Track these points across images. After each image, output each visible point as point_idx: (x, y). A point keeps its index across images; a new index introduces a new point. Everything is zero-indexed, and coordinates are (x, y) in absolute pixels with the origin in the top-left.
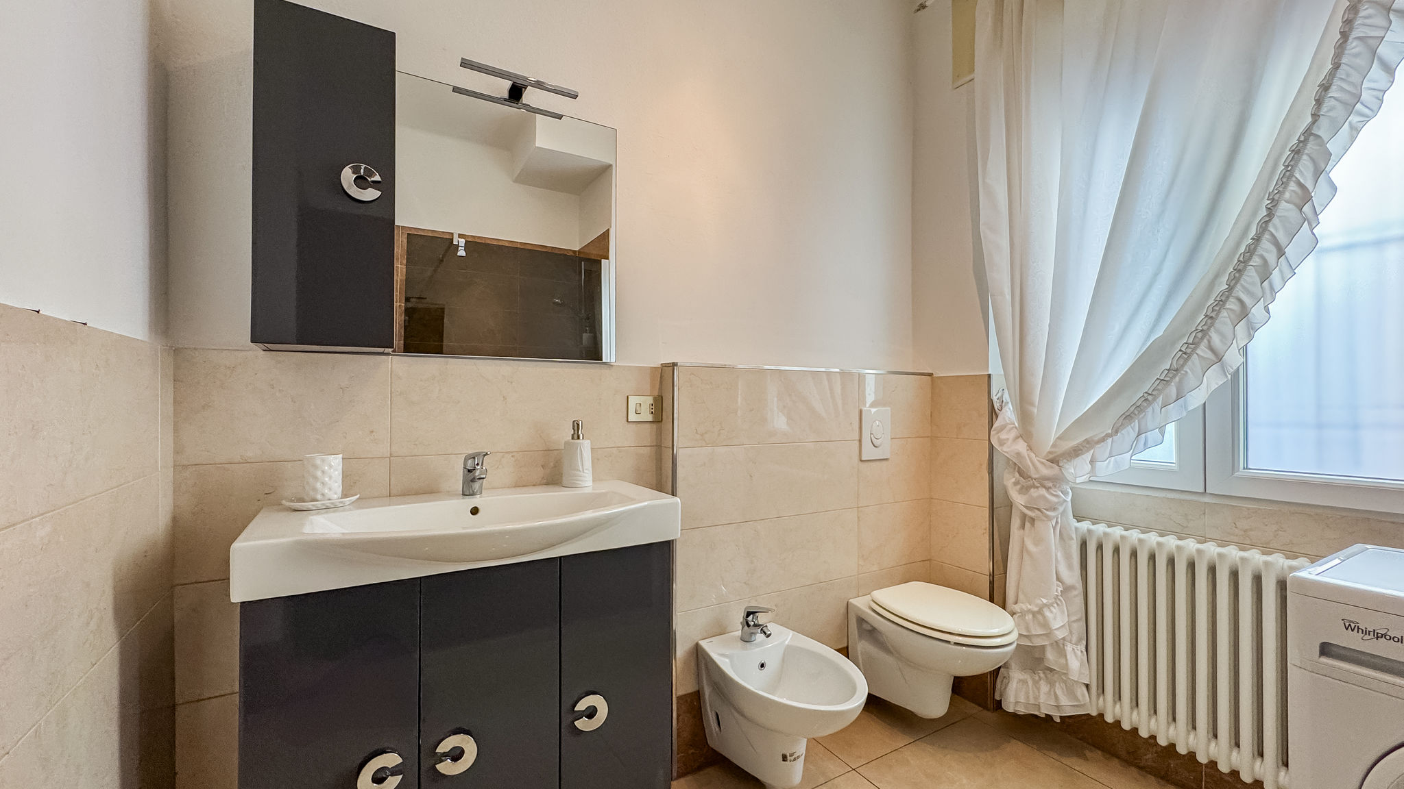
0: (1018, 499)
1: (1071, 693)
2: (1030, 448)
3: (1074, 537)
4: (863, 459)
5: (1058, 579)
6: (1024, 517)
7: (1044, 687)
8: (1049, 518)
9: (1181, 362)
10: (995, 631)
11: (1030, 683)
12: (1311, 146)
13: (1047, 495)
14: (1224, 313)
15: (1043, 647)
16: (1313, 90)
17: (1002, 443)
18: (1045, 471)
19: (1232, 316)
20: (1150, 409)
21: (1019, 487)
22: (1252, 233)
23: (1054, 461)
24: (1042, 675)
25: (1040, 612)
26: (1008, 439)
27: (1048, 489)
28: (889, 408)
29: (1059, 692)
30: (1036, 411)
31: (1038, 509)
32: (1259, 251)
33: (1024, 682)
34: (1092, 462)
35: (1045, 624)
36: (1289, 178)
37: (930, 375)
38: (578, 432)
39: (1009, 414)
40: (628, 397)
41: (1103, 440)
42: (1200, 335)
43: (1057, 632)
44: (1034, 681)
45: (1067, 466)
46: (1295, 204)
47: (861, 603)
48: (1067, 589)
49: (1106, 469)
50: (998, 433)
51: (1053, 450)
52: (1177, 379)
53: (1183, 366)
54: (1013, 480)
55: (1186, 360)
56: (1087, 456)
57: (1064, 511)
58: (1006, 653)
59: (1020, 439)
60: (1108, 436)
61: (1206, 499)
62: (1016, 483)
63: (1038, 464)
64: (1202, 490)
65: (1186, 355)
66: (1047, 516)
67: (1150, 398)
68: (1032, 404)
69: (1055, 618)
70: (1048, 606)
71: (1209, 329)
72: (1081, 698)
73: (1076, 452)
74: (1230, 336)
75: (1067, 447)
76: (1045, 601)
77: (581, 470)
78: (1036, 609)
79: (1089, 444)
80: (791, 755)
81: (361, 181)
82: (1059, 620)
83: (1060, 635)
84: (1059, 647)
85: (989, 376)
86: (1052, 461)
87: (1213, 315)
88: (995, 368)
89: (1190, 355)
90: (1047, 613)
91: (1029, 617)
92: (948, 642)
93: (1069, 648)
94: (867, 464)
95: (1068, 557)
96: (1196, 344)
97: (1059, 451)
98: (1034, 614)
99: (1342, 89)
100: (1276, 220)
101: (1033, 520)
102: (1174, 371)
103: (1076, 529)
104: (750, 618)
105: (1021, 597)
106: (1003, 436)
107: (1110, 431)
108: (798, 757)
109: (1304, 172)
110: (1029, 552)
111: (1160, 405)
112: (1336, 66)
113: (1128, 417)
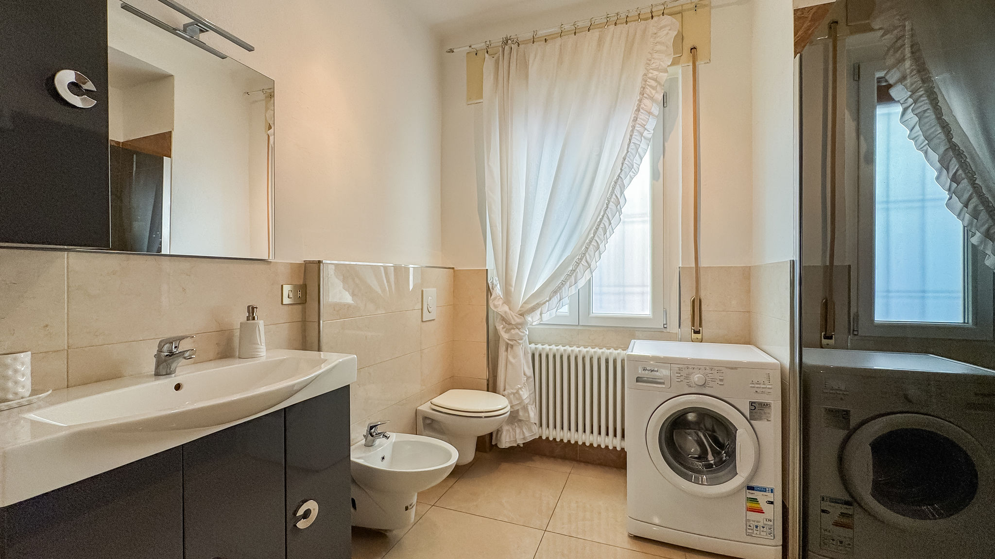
0: (505, 336)
1: (530, 430)
2: (510, 309)
3: (529, 351)
4: (424, 320)
5: (525, 374)
6: (508, 344)
7: (518, 430)
8: (520, 344)
9: (576, 267)
10: (500, 407)
11: (511, 431)
12: (619, 182)
13: (519, 332)
14: (591, 246)
15: (518, 410)
16: (621, 160)
17: (496, 307)
18: (518, 320)
19: (594, 248)
20: (563, 288)
21: (505, 329)
22: (602, 214)
23: (522, 315)
24: (516, 425)
25: (517, 392)
26: (499, 305)
27: (519, 329)
28: (435, 289)
29: (524, 431)
30: (513, 289)
31: (515, 340)
32: (603, 221)
33: (508, 430)
34: (541, 314)
35: (520, 398)
36: (613, 193)
37: (453, 268)
38: (253, 314)
39: (498, 291)
40: (282, 286)
41: (545, 303)
42: (583, 255)
43: (525, 401)
44: (513, 429)
45: (527, 317)
46: (615, 204)
47: (425, 408)
48: (528, 378)
49: (546, 318)
50: (493, 301)
51: (521, 309)
52: (574, 274)
53: (576, 269)
54: (502, 326)
55: (578, 266)
56: (538, 312)
57: (525, 340)
58: (505, 417)
59: (504, 304)
60: (547, 301)
61: (579, 328)
62: (503, 328)
63: (514, 317)
64: (578, 324)
65: (578, 264)
66: (519, 343)
67: (564, 283)
68: (512, 286)
69: (524, 394)
70: (521, 388)
71: (586, 253)
72: (534, 431)
73: (533, 310)
74: (593, 257)
75: (528, 308)
76: (520, 386)
77: (259, 344)
78: (515, 391)
79: (539, 305)
80: (410, 505)
81: (75, 87)
82: (525, 394)
83: (526, 401)
84: (525, 409)
85: (487, 270)
86: (521, 315)
87: (588, 247)
88: (490, 265)
89: (579, 264)
90: (521, 392)
91: (512, 396)
92: (481, 417)
93: (529, 407)
94: (427, 323)
95: (527, 362)
96: (581, 259)
97: (524, 309)
98: (514, 394)
99: (628, 161)
100: (608, 209)
101: (512, 346)
102: (573, 271)
103: (530, 348)
104: (373, 431)
105: (507, 387)
106: (496, 303)
107: (548, 299)
108: (414, 505)
109: (617, 191)
110: (511, 363)
111: (568, 286)
112: (628, 152)
113: (555, 292)
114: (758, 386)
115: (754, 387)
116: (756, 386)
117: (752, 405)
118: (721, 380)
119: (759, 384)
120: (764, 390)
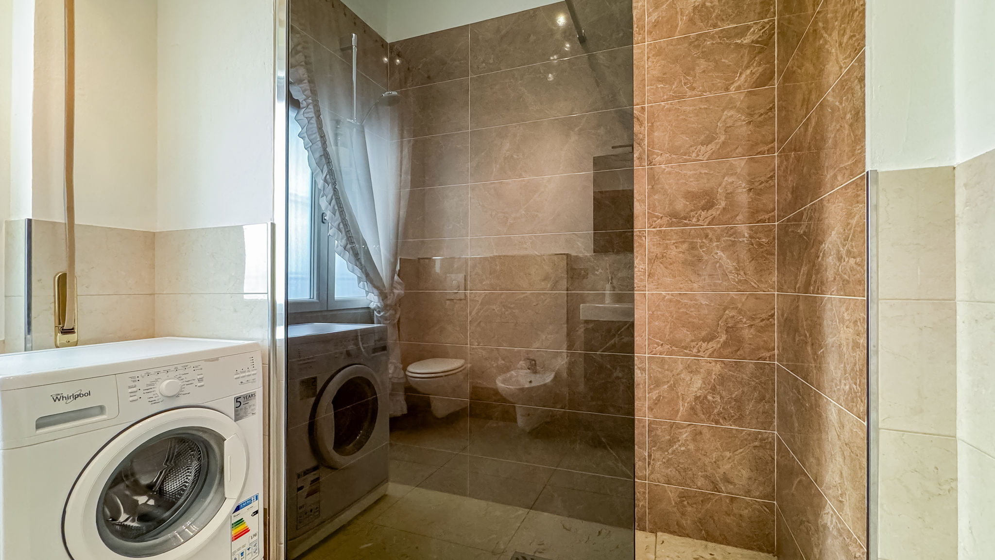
114: (244, 374)
115: (239, 378)
116: (242, 375)
117: (237, 402)
118: (200, 380)
119: (245, 372)
120: (248, 378)
